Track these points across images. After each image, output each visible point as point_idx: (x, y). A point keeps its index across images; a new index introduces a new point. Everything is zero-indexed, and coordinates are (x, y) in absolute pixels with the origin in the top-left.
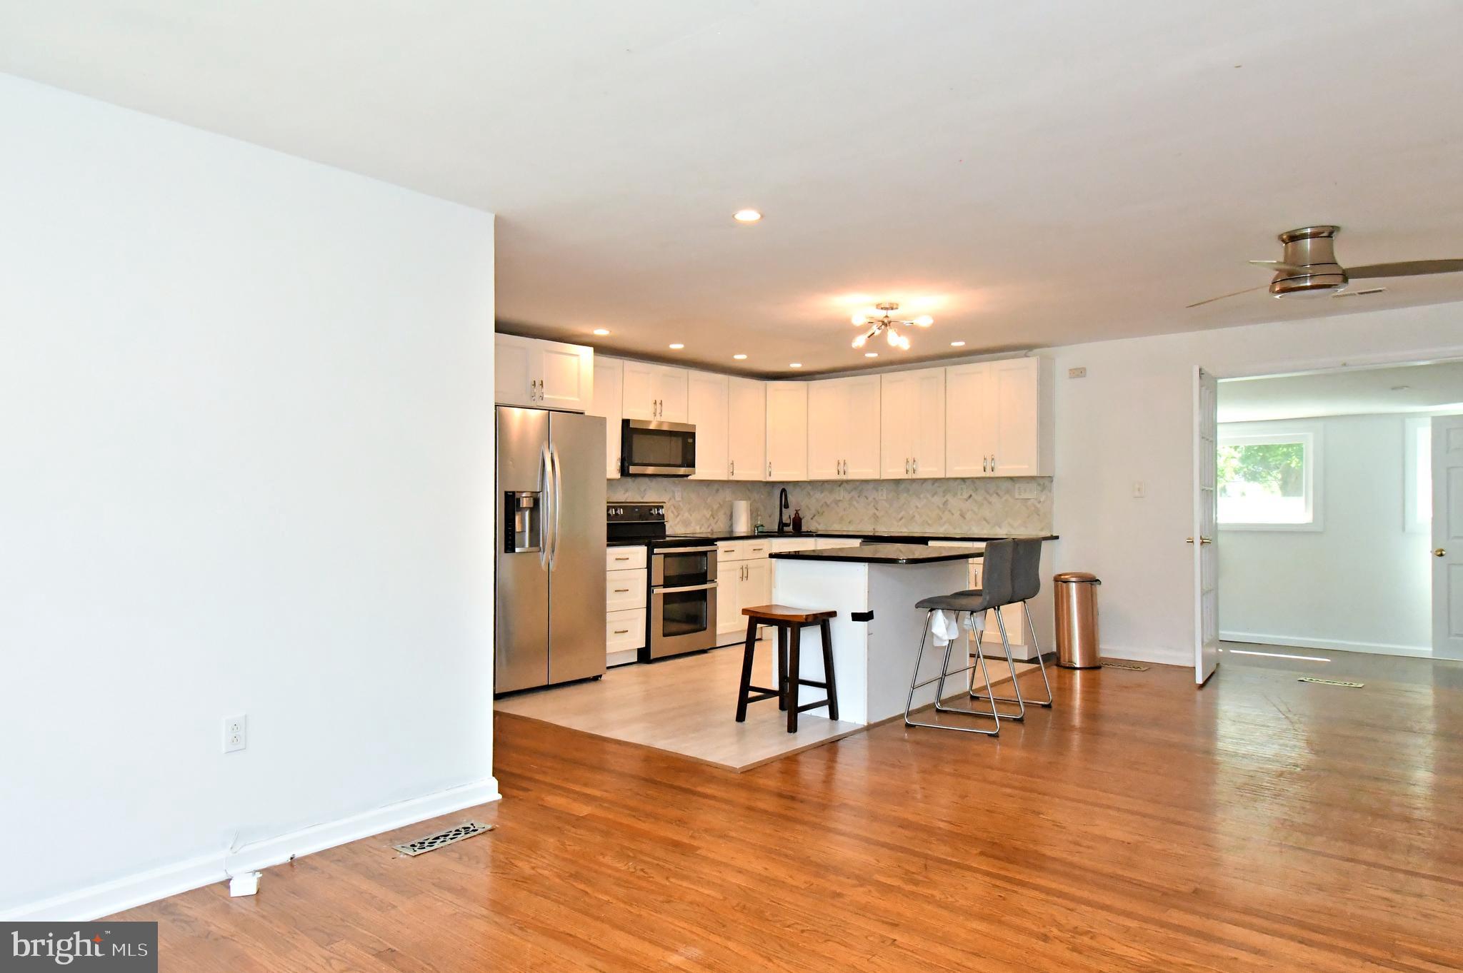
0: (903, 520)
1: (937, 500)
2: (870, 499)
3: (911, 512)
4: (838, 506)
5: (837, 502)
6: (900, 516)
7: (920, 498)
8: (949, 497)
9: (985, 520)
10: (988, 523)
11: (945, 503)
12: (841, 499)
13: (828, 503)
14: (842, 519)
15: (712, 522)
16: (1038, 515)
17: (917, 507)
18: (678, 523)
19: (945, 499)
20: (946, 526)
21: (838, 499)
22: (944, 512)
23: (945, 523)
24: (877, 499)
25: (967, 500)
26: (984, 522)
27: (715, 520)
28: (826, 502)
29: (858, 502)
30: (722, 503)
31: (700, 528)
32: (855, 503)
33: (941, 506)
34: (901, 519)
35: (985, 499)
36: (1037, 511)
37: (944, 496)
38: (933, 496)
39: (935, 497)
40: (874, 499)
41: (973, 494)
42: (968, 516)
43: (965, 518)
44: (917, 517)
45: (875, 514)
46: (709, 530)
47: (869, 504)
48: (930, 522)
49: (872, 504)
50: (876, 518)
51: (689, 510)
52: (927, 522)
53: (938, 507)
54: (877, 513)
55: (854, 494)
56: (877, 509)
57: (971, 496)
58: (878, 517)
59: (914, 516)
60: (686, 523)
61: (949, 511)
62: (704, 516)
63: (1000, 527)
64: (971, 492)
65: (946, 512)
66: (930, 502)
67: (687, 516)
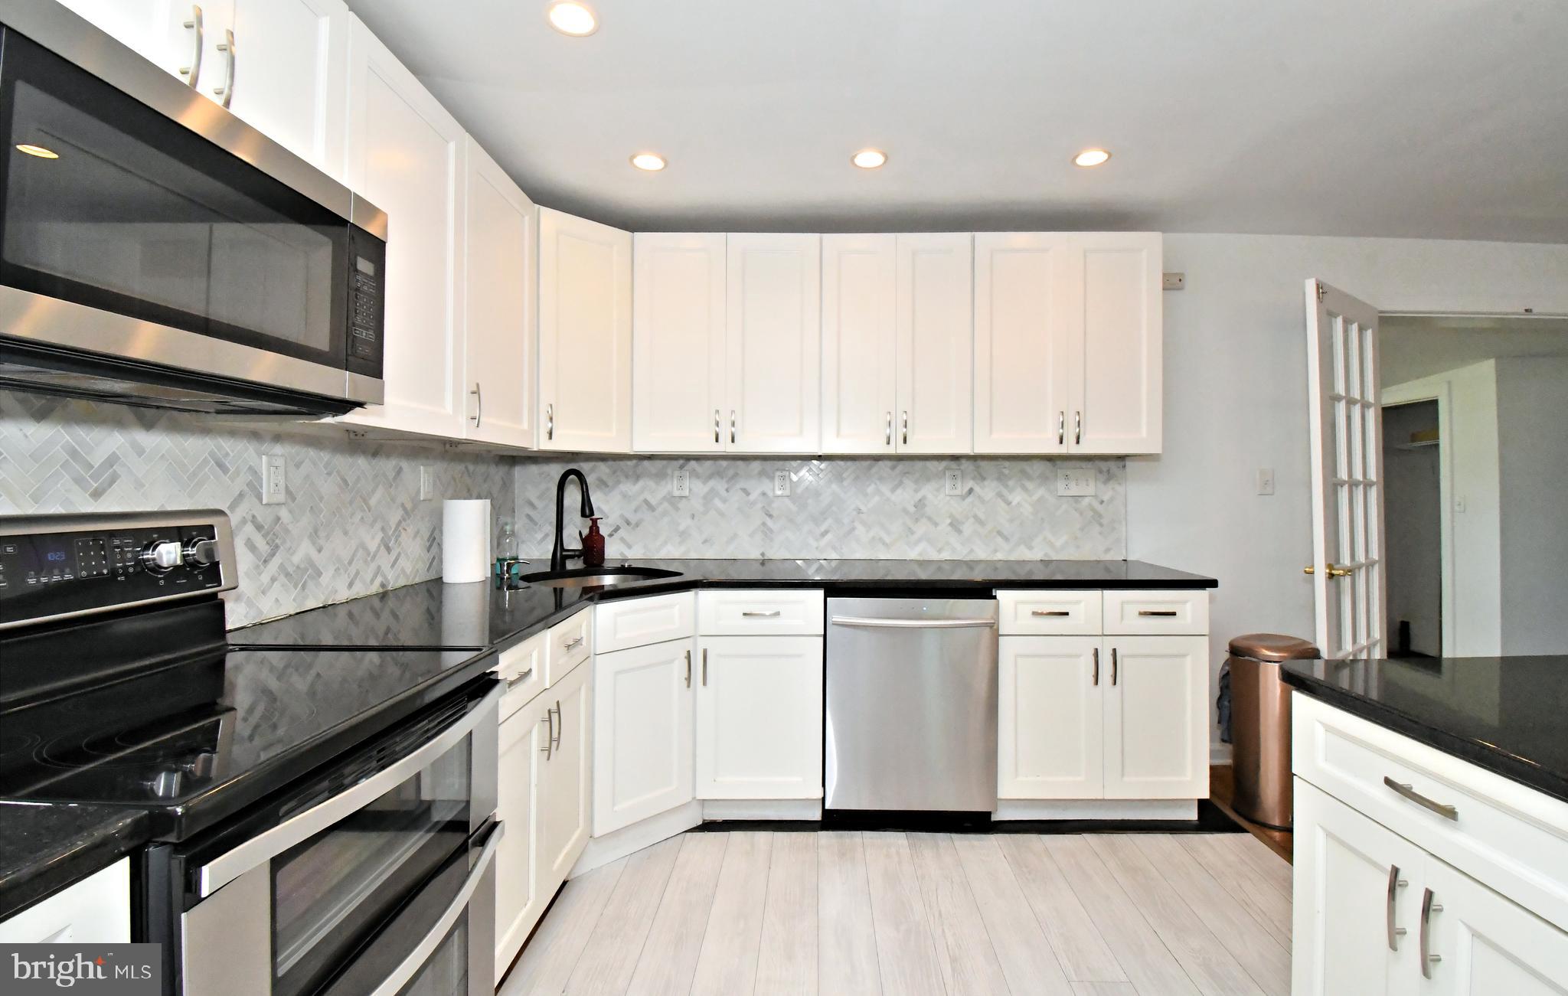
0: (829, 536)
1: (904, 496)
2: (755, 494)
3: (846, 521)
4: (677, 509)
5: (673, 501)
6: (823, 528)
7: (866, 495)
8: (926, 490)
9: (999, 533)
10: (1006, 539)
11: (920, 504)
12: (687, 494)
13: (653, 502)
14: (684, 535)
15: (384, 560)
16: (1101, 525)
17: (859, 511)
18: (273, 580)
19: (919, 496)
21: (677, 493)
22: (917, 520)
23: (919, 541)
24: (770, 494)
25: (963, 498)
26: (999, 539)
27: (394, 554)
28: (646, 501)
29: (724, 501)
30: (409, 506)
31: (350, 585)
32: (717, 502)
33: (912, 509)
34: (826, 532)
35: (1000, 495)
36: (1097, 517)
37: (916, 491)
38: (893, 490)
39: (899, 491)
40: (764, 494)
41: (977, 489)
42: (968, 528)
43: (959, 532)
44: (860, 530)
45: (764, 524)
46: (375, 588)
47: (754, 503)
48: (887, 540)
49: (759, 505)
50: (767, 532)
51: (314, 535)
52: (881, 540)
53: (905, 511)
54: (771, 523)
55: (720, 485)
56: (770, 516)
57: (971, 491)
58: (771, 531)
59: (854, 529)
60: (302, 576)
61: (929, 519)
62: (362, 546)
63: (1030, 548)
64: (970, 484)
65: (923, 521)
66: (888, 499)
67: (305, 549)
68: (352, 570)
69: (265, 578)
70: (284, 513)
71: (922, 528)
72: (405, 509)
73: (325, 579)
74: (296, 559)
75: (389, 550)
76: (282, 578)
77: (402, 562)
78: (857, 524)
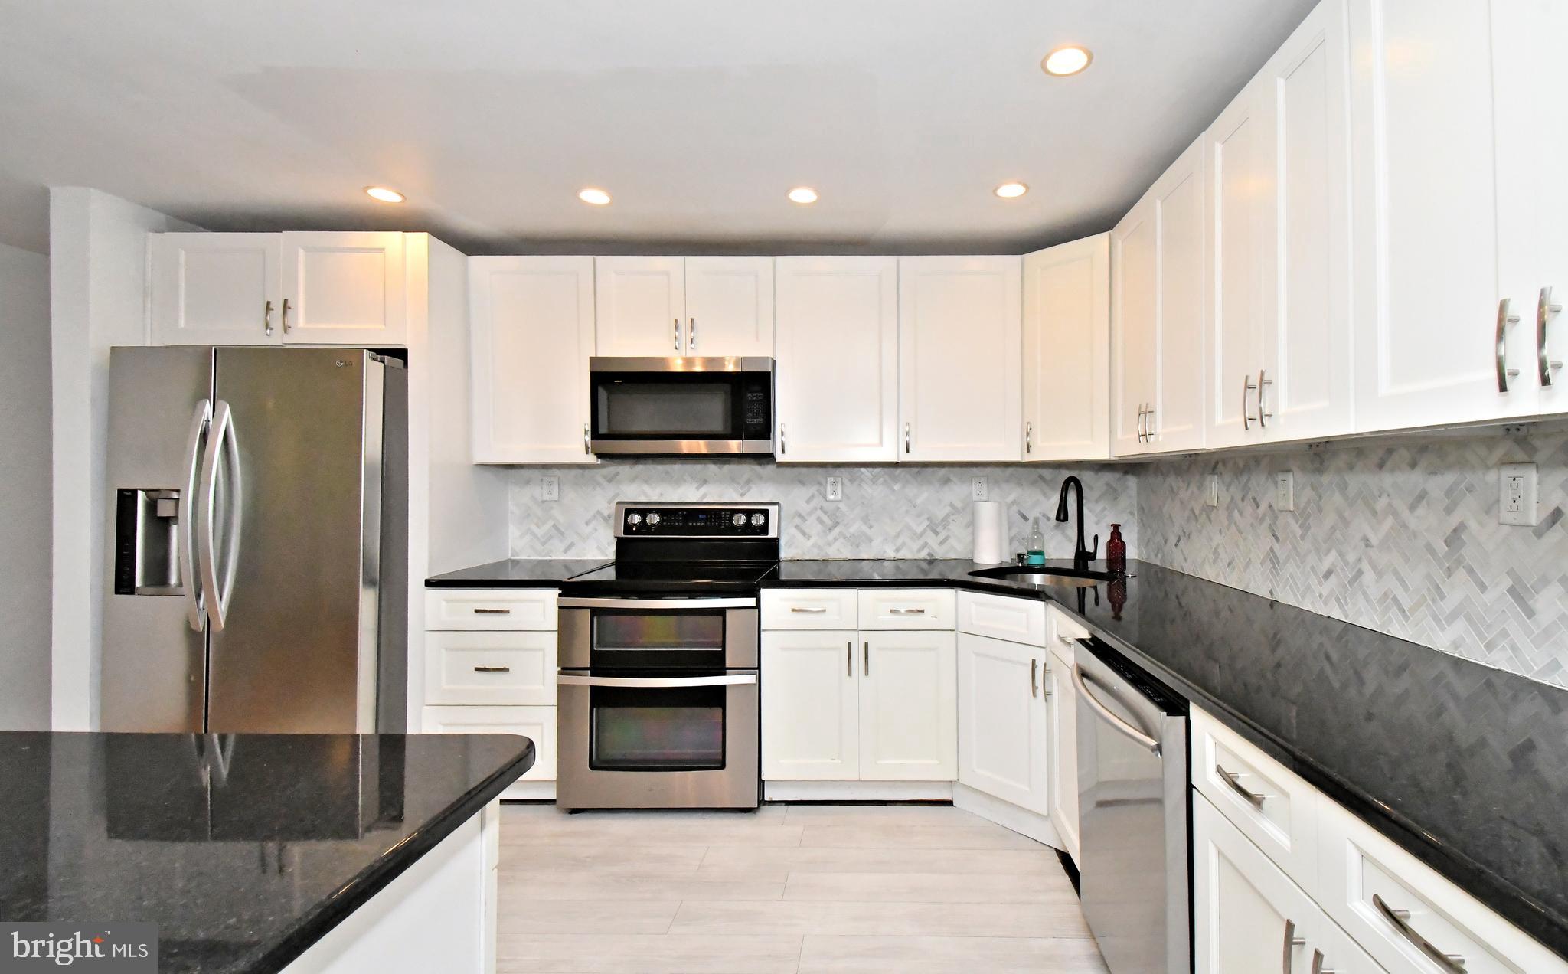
1: (1428, 523)
2: (1263, 506)
3: (1351, 557)
4: (1211, 520)
5: (1209, 509)
7: (1375, 513)
8: (1467, 512)
11: (1455, 538)
12: (1216, 503)
13: (1197, 512)
14: (1216, 553)
15: (933, 541)
17: (1368, 543)
18: (835, 539)
19: (1454, 520)
20: (1460, 627)
21: (1209, 503)
22: (1449, 572)
23: (1452, 617)
24: (1277, 506)
27: (941, 537)
28: (1193, 510)
29: (1241, 514)
30: (959, 505)
31: (897, 550)
33: (1442, 548)
34: (1328, 574)
37: (1449, 510)
38: (1412, 508)
39: (1420, 511)
44: (1369, 576)
45: (1272, 549)
46: (923, 555)
47: (1262, 520)
53: (1430, 549)
54: (1277, 547)
55: (1236, 491)
59: (1360, 573)
60: (855, 541)
61: (1471, 571)
62: (909, 528)
65: (1461, 574)
66: (1405, 526)
67: (856, 527)
68: (900, 540)
69: (831, 537)
70: (842, 506)
71: (1460, 588)
72: (952, 505)
73: (875, 543)
74: (852, 530)
75: (937, 533)
76: (842, 540)
77: (952, 541)
78: (1365, 566)
